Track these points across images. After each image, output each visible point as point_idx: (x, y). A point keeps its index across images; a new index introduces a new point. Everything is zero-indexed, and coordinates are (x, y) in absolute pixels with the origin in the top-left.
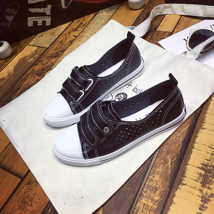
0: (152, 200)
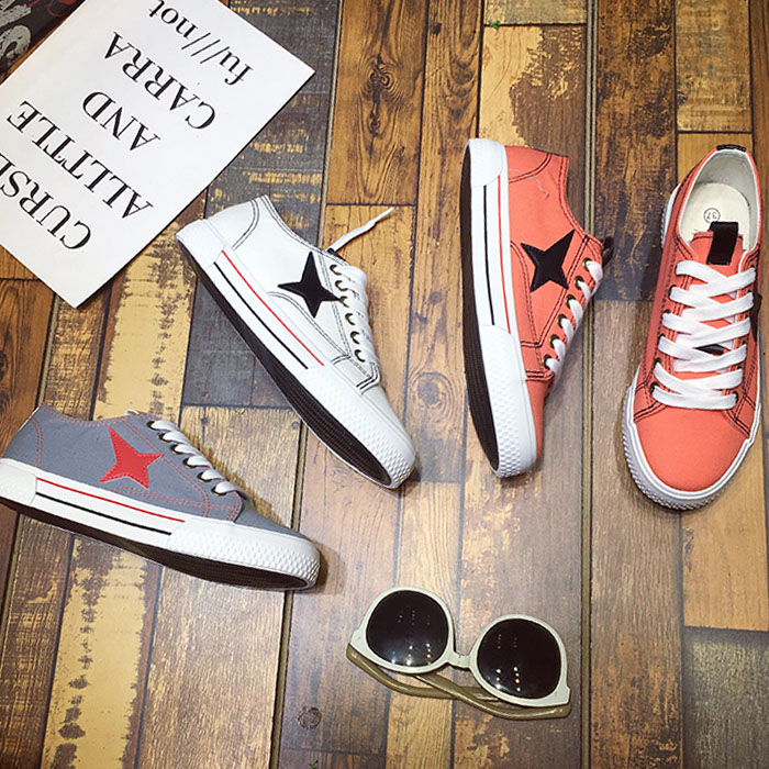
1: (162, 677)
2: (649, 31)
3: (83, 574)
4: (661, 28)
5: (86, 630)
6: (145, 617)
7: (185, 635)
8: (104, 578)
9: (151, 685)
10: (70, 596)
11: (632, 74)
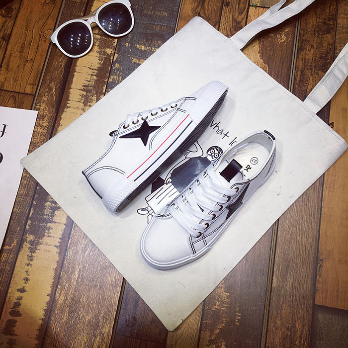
0: (41, 126)
1: (63, 292)
2: (324, 23)
3: (30, 237)
4: (330, 23)
5: (28, 265)
6: (58, 262)
7: (77, 273)
8: (40, 241)
9: (57, 295)
10: (23, 247)
11: (315, 41)
